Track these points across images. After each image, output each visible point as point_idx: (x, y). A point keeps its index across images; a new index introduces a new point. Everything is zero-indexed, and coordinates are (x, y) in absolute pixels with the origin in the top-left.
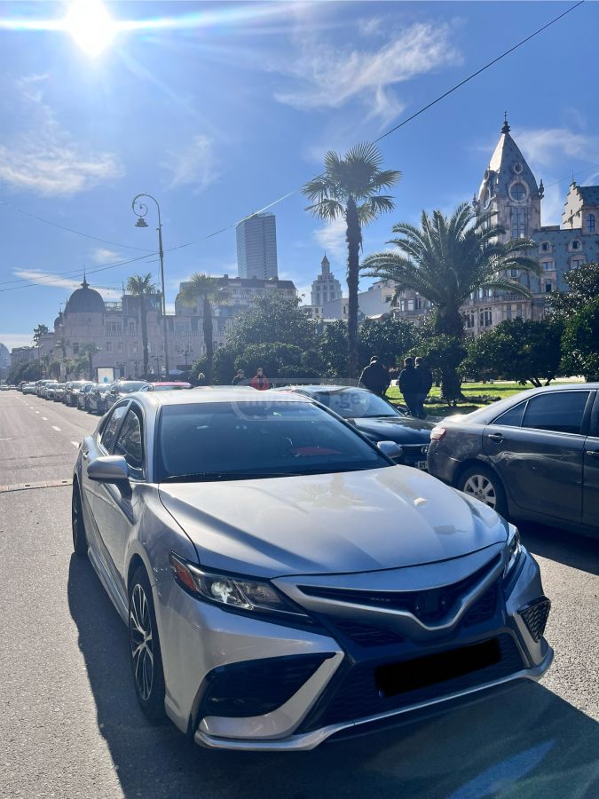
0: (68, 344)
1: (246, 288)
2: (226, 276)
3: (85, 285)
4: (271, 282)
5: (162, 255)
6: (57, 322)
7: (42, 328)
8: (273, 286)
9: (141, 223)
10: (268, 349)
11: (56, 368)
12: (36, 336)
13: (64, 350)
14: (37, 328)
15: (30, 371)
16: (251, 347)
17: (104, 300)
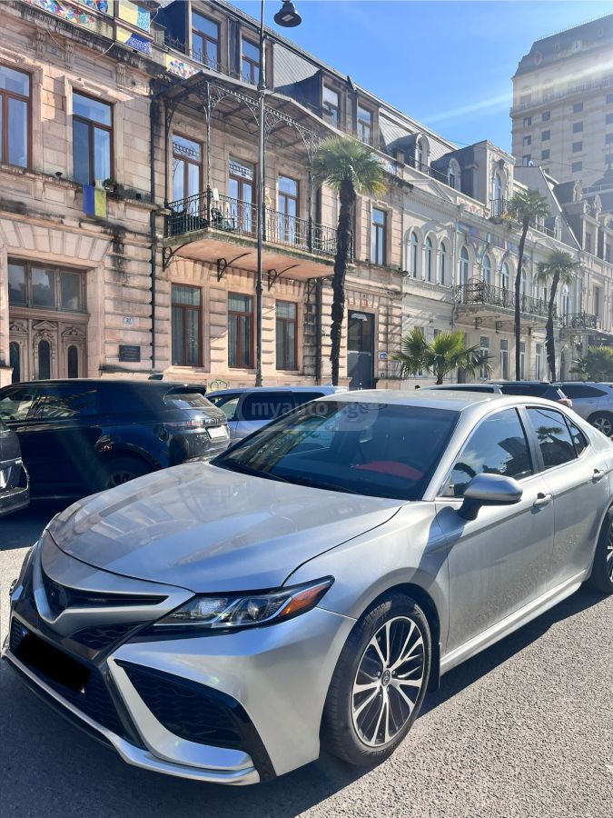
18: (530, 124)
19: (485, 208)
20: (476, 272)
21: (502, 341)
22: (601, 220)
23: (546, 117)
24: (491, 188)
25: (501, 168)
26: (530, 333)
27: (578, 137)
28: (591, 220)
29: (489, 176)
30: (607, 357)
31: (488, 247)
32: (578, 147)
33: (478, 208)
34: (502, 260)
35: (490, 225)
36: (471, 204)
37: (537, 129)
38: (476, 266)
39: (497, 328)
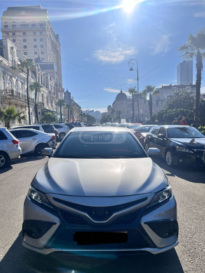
0: (114, 111)
1: (178, 89)
2: (171, 85)
3: (121, 92)
4: (189, 86)
5: (138, 80)
6: (113, 104)
7: (110, 106)
8: (189, 87)
9: (131, 69)
10: (176, 111)
11: (111, 119)
12: (108, 109)
13: (113, 113)
14: (108, 106)
15: (105, 120)
16: (170, 110)
17: (127, 96)
18: (8, 35)
19: (9, 63)
20: (8, 86)
21: (18, 110)
22: (41, 73)
23: (14, 34)
24: (10, 56)
25: (13, 50)
26: (26, 108)
27: (25, 44)
28: (39, 73)
29: (9, 52)
30: (51, 116)
31: (11, 77)
32: (25, 47)
33: (6, 62)
34: (16, 82)
35: (11, 69)
36: (4, 61)
37: (11, 37)
38: (8, 83)
39: (16, 106)
